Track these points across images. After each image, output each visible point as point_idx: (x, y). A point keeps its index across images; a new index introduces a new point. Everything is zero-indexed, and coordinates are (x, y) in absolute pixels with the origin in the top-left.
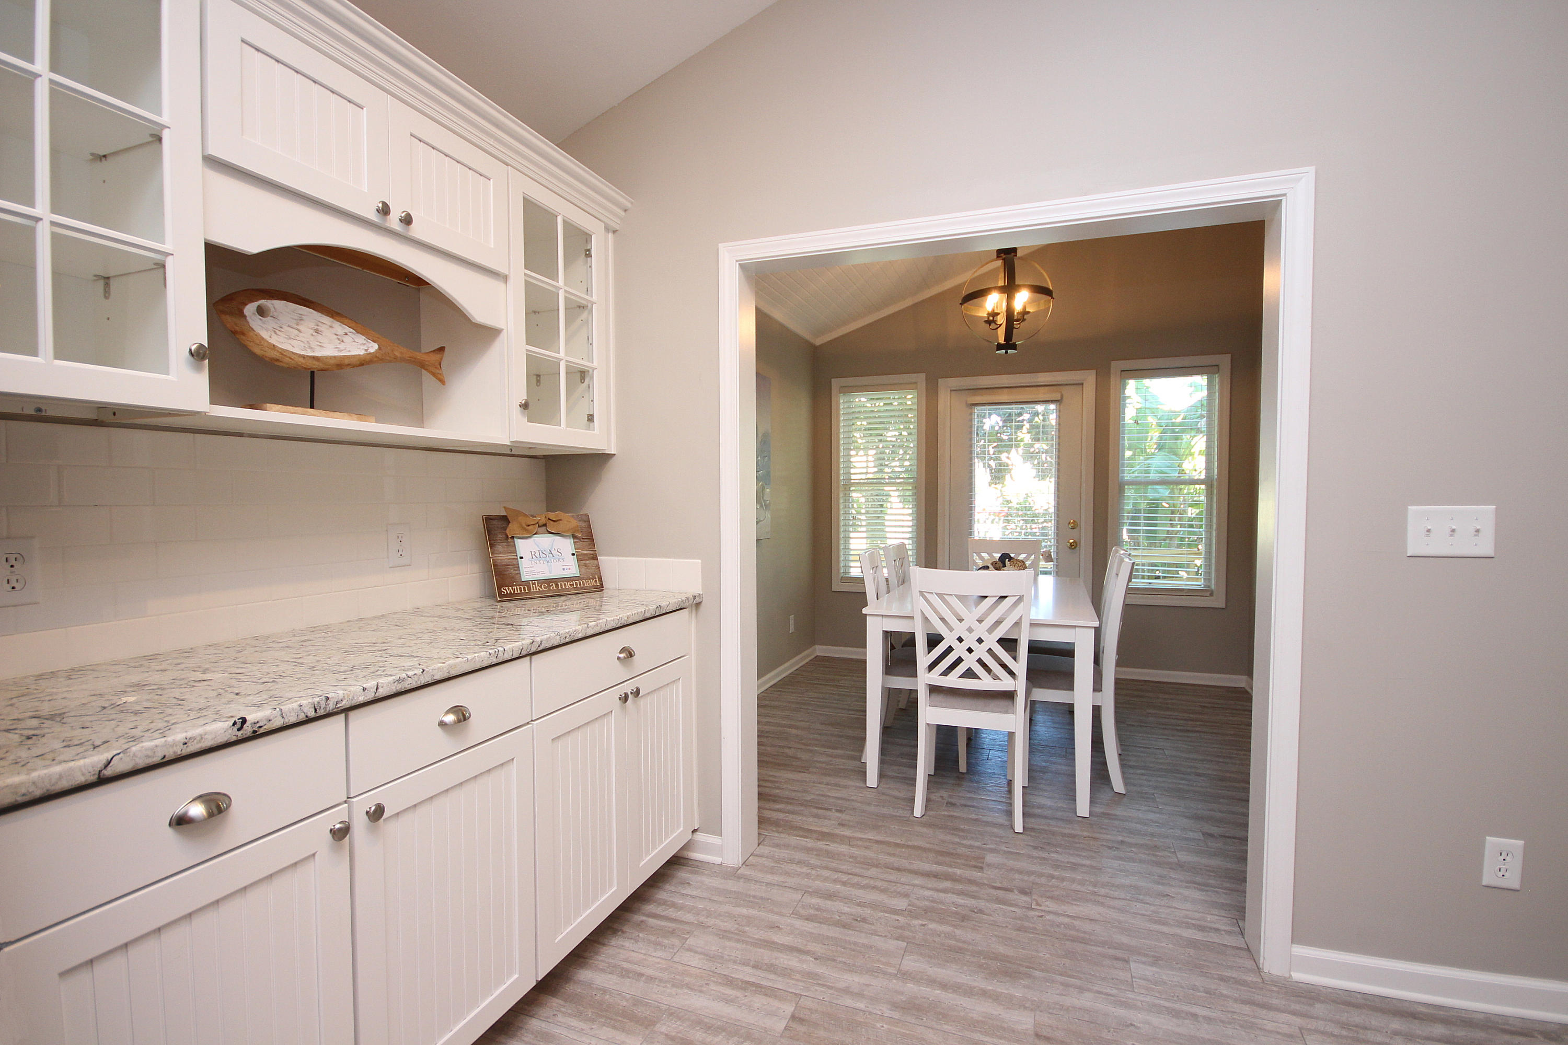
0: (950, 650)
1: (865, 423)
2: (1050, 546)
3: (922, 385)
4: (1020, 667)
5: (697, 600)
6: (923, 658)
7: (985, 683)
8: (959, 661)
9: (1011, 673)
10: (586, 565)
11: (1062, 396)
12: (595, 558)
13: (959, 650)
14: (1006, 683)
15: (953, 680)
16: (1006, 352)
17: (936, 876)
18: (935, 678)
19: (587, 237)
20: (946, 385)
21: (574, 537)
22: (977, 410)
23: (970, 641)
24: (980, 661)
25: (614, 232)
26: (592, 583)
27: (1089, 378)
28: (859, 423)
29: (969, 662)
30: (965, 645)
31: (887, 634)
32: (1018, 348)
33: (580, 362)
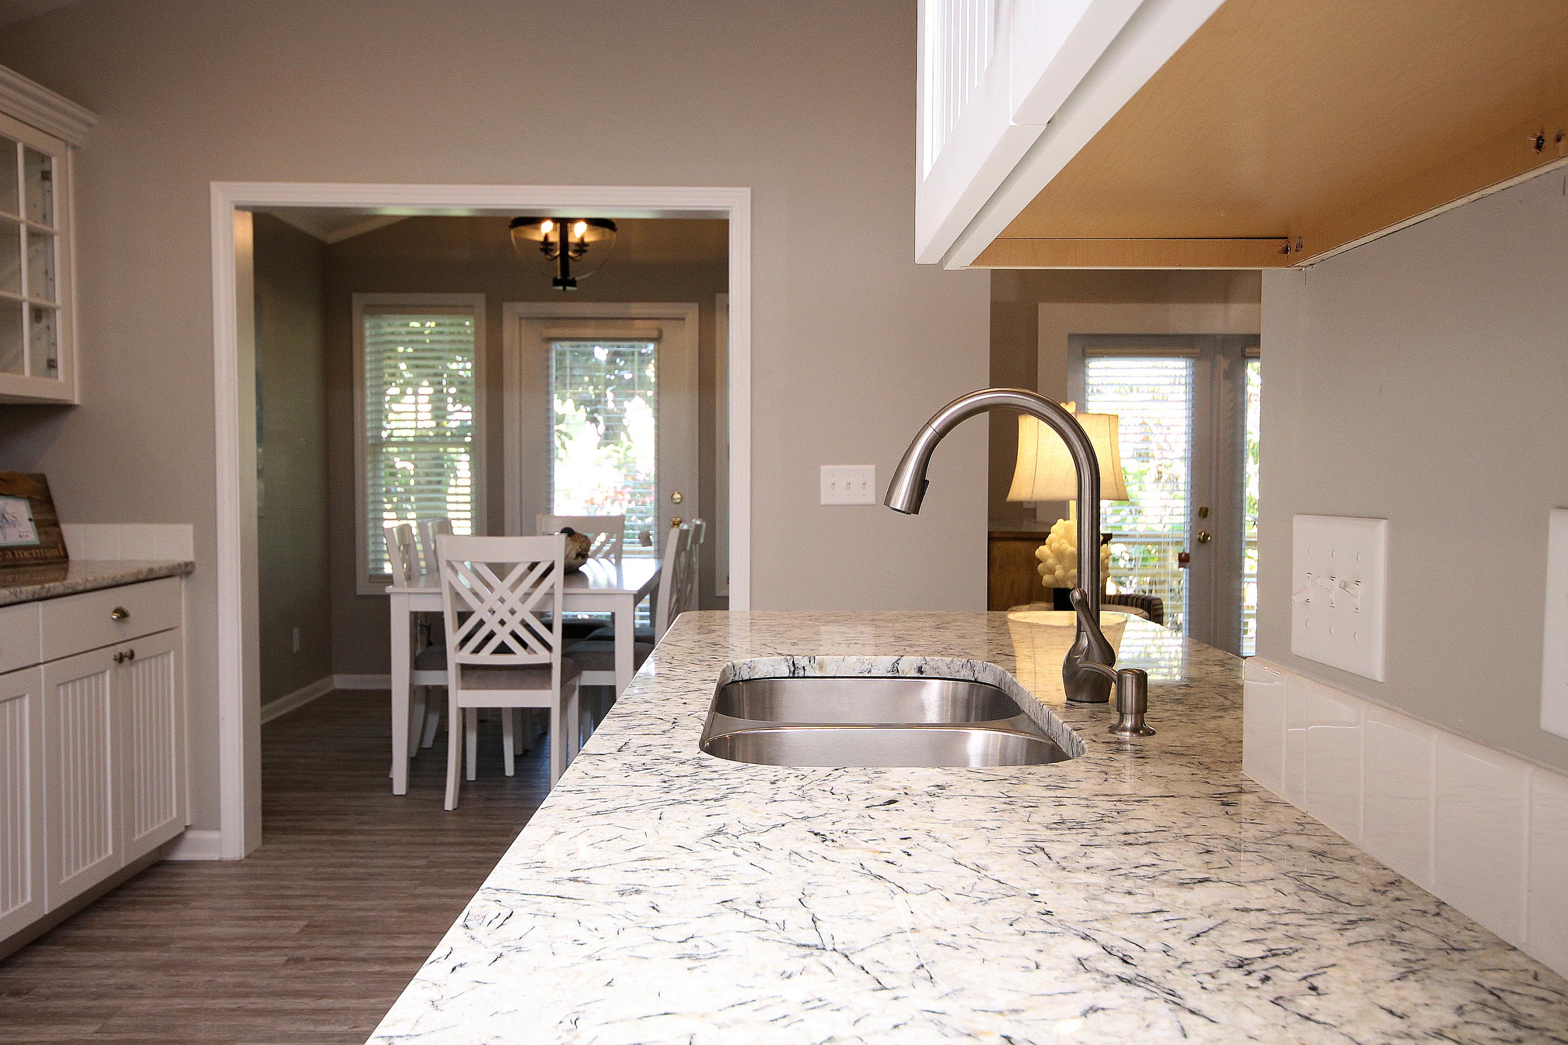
0: (481, 623)
1: (410, 350)
2: (649, 526)
3: (481, 308)
4: (555, 638)
5: (190, 568)
6: (453, 637)
7: (520, 657)
8: (491, 635)
9: (549, 647)
10: (46, 533)
11: (660, 332)
12: (56, 524)
13: (491, 624)
14: (541, 656)
15: (486, 657)
16: (564, 289)
17: (461, 844)
18: (466, 656)
19: (44, 158)
20: (513, 311)
21: (30, 499)
22: (557, 347)
23: (503, 613)
24: (514, 635)
25: (74, 148)
26: (55, 552)
27: (691, 312)
28: (401, 349)
29: (503, 635)
30: (497, 617)
31: (415, 616)
32: (578, 284)
33: (41, 301)
